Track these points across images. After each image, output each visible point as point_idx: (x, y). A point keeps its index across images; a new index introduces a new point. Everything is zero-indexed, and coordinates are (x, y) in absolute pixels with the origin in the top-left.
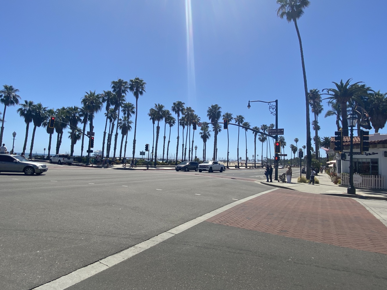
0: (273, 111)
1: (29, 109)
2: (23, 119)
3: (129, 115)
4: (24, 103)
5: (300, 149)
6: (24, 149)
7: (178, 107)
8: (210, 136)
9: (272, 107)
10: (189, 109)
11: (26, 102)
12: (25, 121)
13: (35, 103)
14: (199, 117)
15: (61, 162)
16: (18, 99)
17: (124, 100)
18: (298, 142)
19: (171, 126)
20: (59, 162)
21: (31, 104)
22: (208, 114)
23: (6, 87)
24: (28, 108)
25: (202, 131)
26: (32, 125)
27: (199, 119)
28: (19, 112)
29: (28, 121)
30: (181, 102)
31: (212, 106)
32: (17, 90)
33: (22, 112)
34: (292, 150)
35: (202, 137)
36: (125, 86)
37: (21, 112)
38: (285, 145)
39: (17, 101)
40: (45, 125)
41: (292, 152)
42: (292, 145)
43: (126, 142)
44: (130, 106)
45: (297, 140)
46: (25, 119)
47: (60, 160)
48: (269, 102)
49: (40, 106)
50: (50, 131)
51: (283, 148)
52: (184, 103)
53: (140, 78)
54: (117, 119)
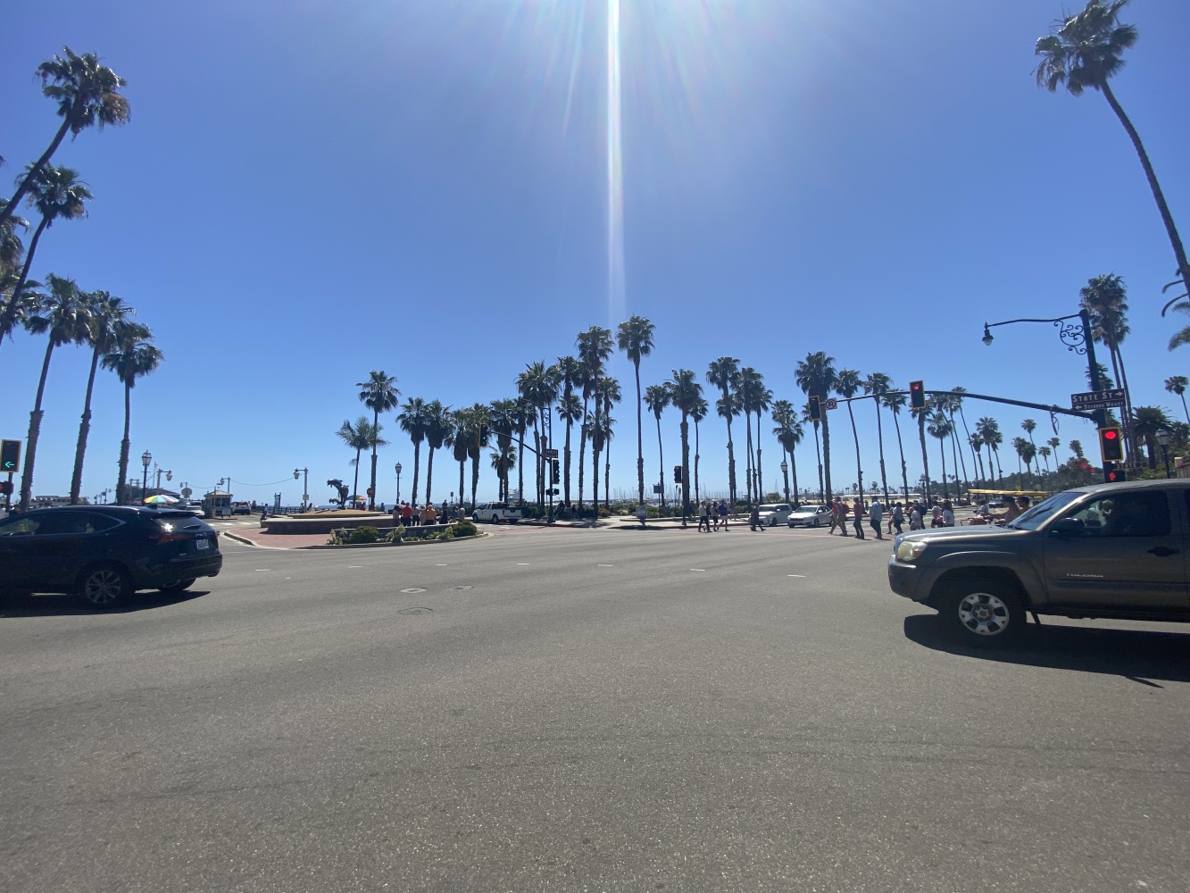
0: (1074, 343)
1: (417, 415)
2: (407, 436)
3: (608, 406)
4: (408, 404)
5: (1043, 448)
6: (414, 496)
7: (723, 371)
8: (802, 435)
9: (1071, 332)
10: (749, 373)
11: (411, 401)
12: (412, 439)
13: (427, 401)
14: (770, 391)
15: (500, 518)
16: (397, 396)
17: (602, 373)
18: (1034, 431)
19: (698, 419)
20: (495, 520)
21: (419, 402)
22: (799, 380)
23: (374, 375)
24: (414, 413)
25: (778, 425)
26: (425, 445)
27: (770, 394)
28: (400, 421)
29: (416, 439)
30: (730, 359)
31: (809, 359)
32: (393, 378)
33: (406, 424)
34: (1020, 454)
35: (781, 438)
36: (606, 341)
37: (403, 422)
38: (1000, 441)
39: (394, 401)
40: (448, 443)
41: (1021, 458)
42: (1018, 439)
43: (608, 466)
44: (610, 385)
45: (1030, 426)
46: (410, 435)
47: (495, 516)
48: (1059, 320)
49: (437, 407)
50: (460, 456)
51: (994, 450)
52: (737, 361)
53: (643, 317)
54: (583, 417)
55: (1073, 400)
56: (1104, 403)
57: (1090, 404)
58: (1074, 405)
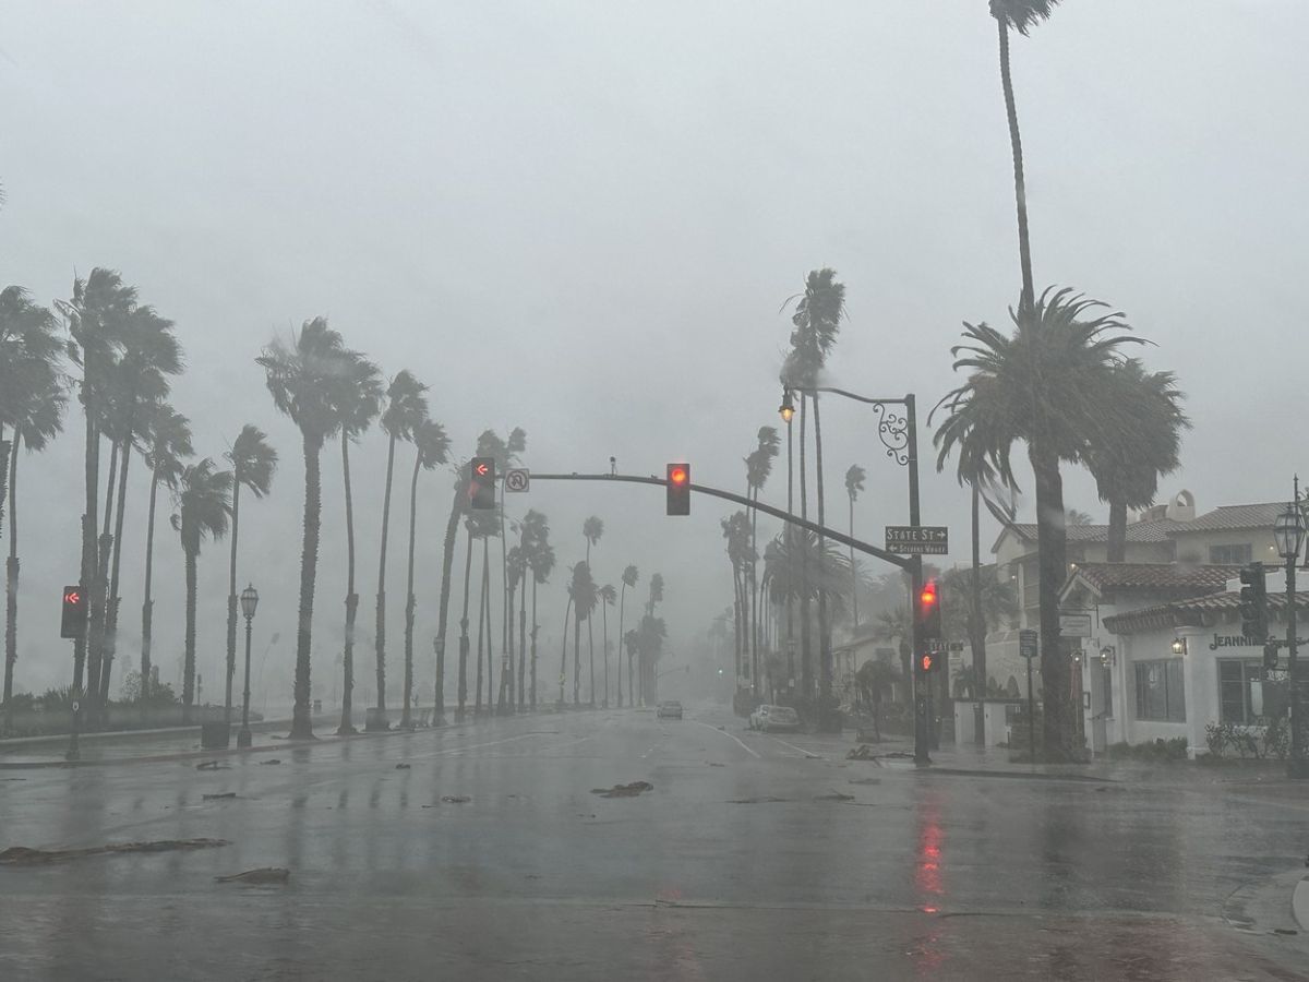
55: (887, 535)
56: (923, 545)
57: (907, 545)
58: (888, 546)
